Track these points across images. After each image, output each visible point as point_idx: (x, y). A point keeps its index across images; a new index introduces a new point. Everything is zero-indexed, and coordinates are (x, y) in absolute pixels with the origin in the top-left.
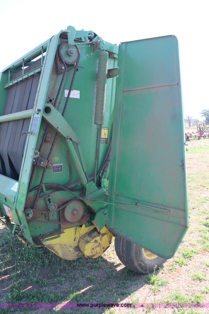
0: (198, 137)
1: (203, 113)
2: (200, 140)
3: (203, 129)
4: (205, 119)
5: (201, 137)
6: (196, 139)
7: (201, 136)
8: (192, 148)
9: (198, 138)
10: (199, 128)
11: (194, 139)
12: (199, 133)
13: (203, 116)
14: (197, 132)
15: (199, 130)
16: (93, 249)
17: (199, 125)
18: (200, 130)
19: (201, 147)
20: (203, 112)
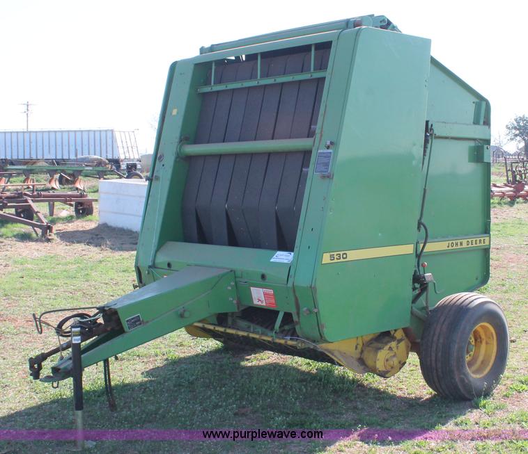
0: (509, 196)
1: (515, 128)
2: (516, 206)
3: (521, 176)
4: (522, 145)
5: (518, 197)
6: (505, 204)
7: (519, 194)
8: (497, 225)
9: (509, 200)
10: (510, 173)
11: (499, 203)
12: (510, 187)
13: (516, 135)
14: (506, 182)
15: (510, 178)
16: (387, 360)
17: (512, 163)
18: (514, 177)
19: (520, 224)
20: (516, 125)
